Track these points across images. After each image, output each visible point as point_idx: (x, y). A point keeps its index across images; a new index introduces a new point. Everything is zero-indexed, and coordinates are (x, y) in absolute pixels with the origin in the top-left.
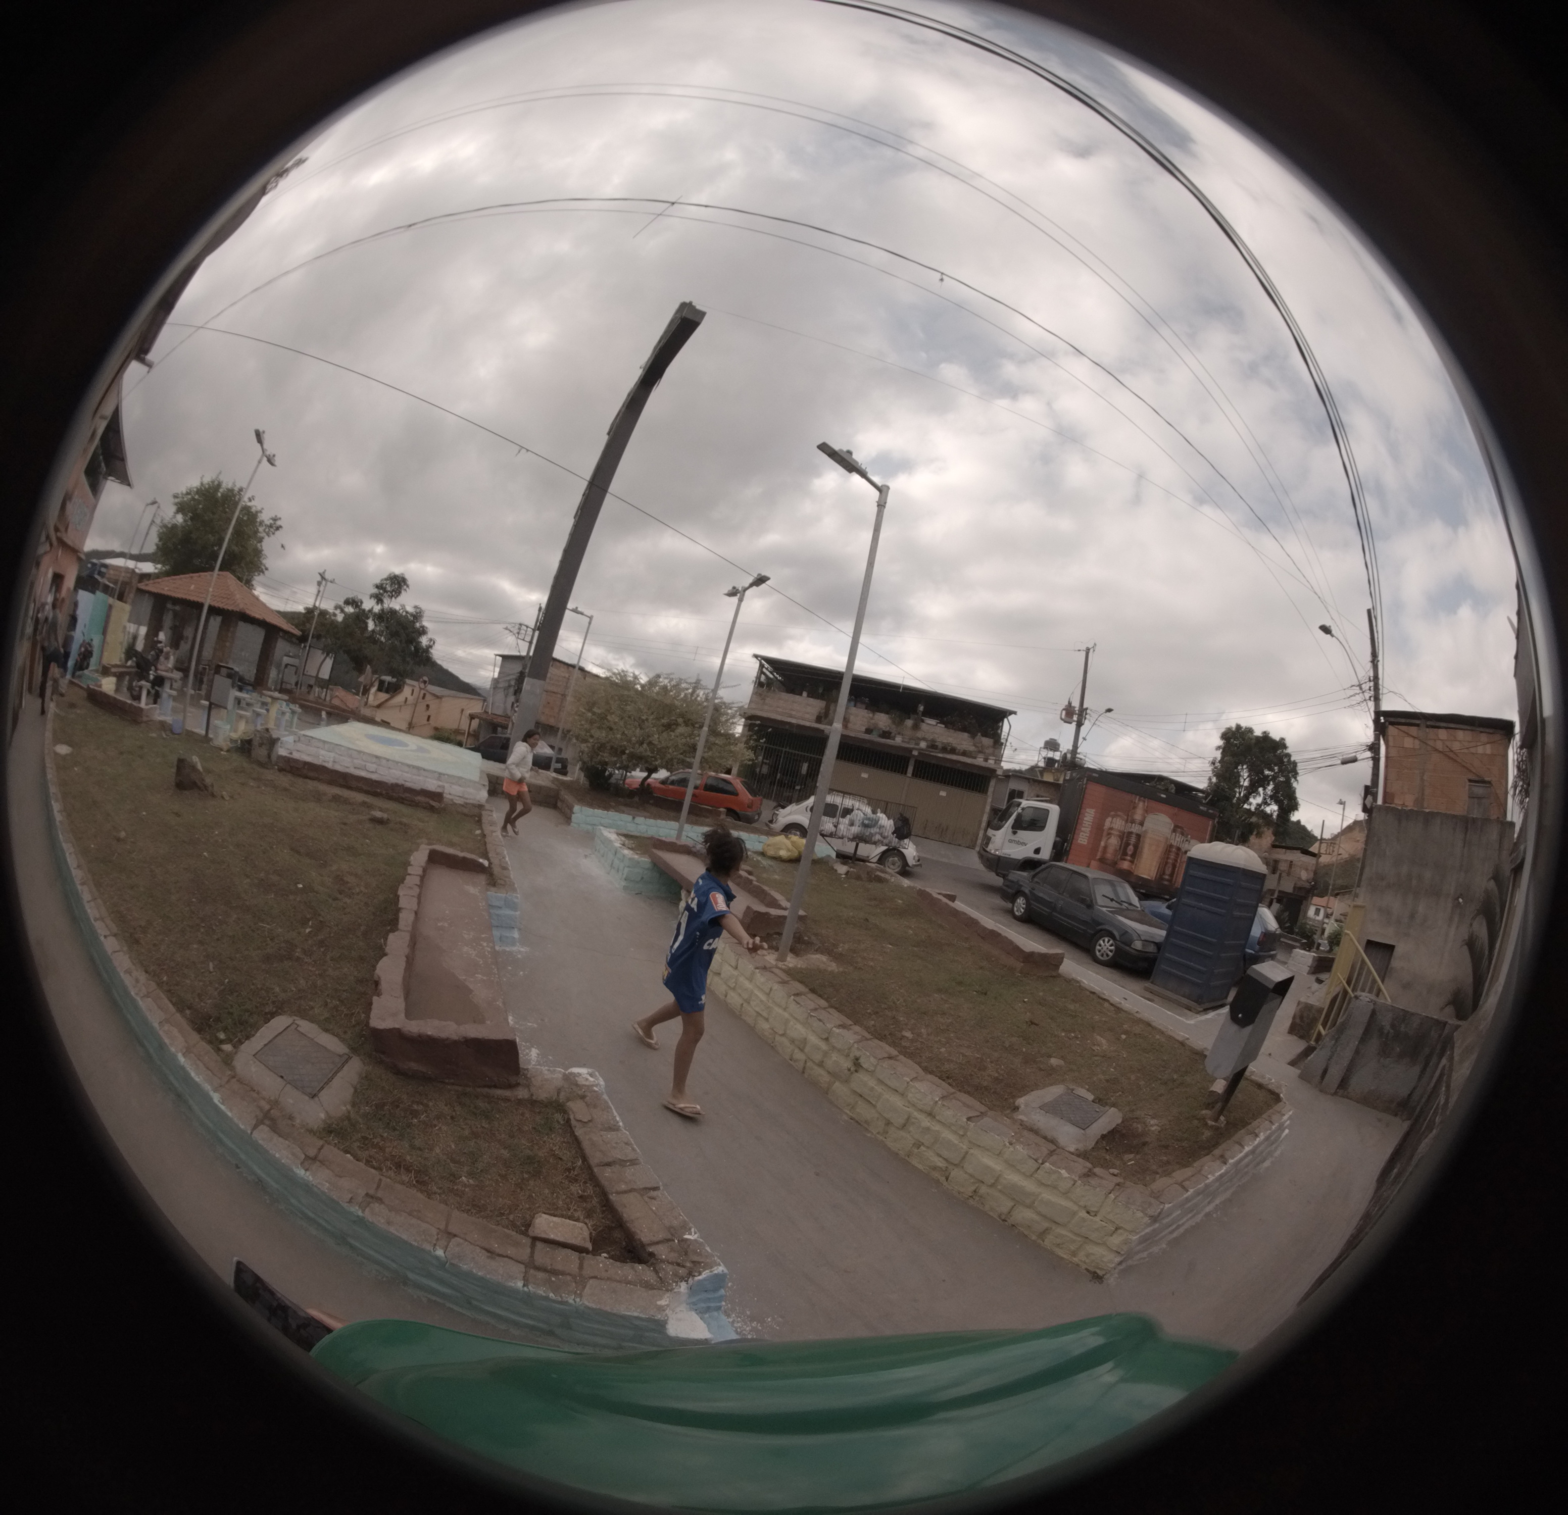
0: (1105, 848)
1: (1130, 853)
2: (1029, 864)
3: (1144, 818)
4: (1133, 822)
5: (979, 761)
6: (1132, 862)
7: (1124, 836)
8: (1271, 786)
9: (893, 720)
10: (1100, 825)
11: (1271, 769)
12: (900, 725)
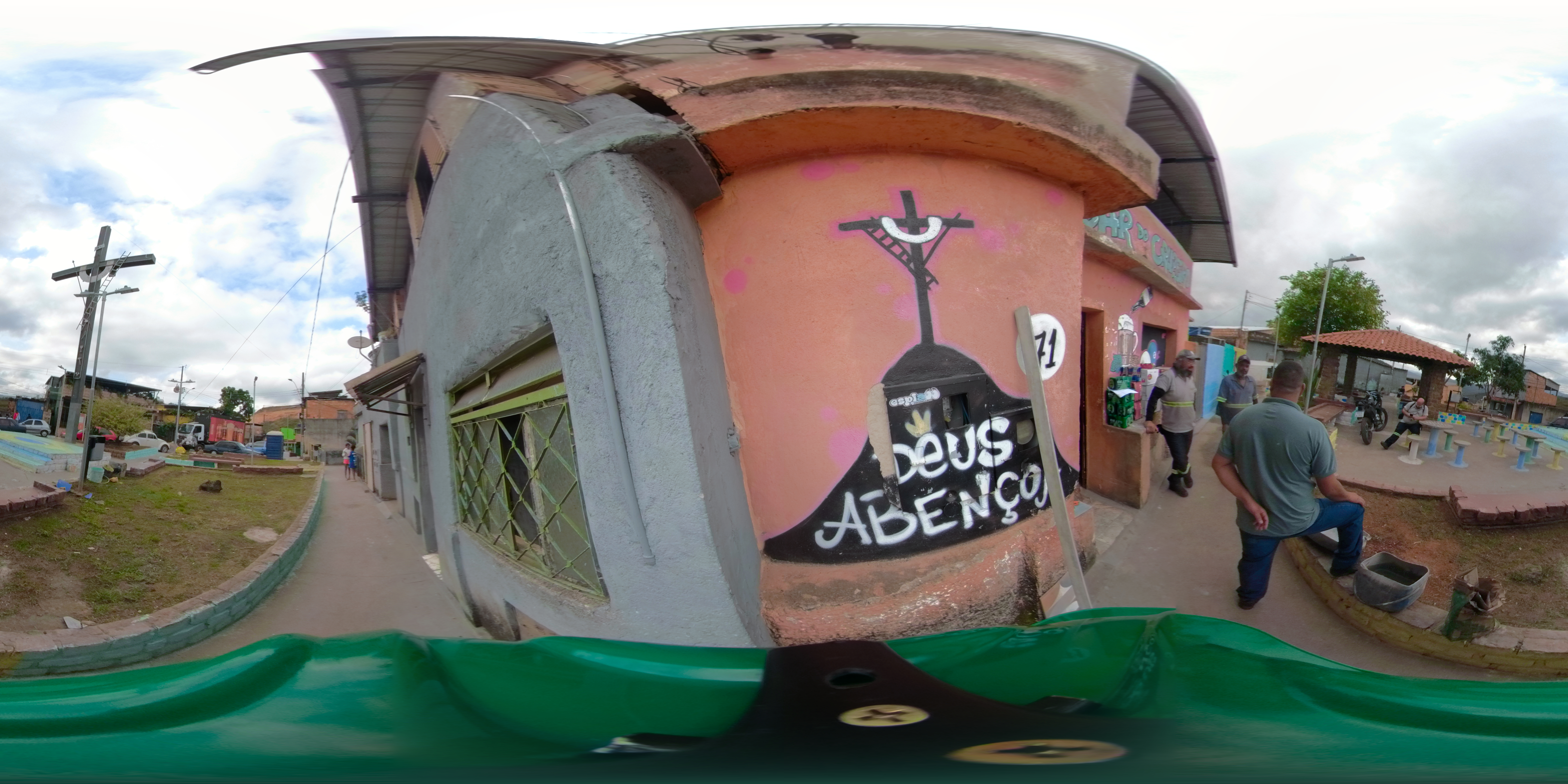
0: (218, 434)
1: (224, 435)
3: (227, 425)
4: (223, 426)
6: (227, 436)
7: (222, 431)
8: (241, 405)
9: (118, 395)
10: (216, 428)
11: (242, 400)
12: (121, 397)
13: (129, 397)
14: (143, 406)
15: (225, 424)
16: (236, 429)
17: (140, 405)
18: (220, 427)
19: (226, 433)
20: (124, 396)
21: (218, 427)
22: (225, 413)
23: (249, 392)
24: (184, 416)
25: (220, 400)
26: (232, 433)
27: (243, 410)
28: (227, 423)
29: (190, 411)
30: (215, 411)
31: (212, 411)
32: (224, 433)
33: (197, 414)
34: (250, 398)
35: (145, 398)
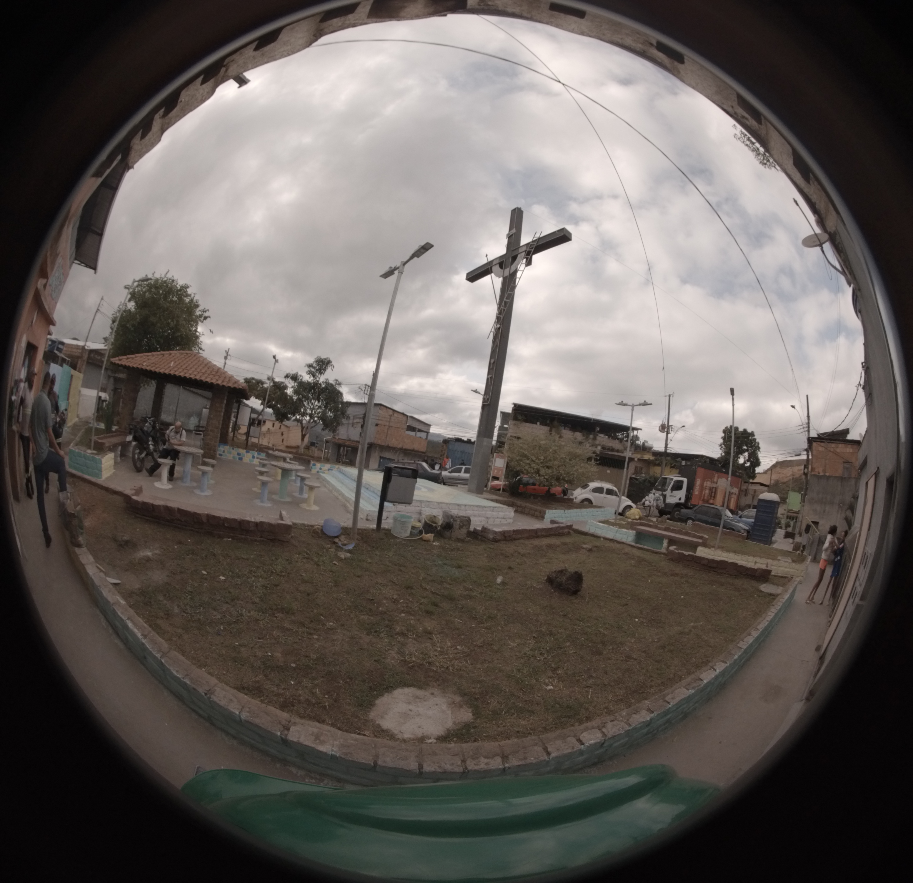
0: (704, 495)
1: (713, 496)
2: (678, 505)
3: (717, 480)
4: (714, 483)
6: (714, 499)
7: (711, 489)
8: (746, 454)
9: (584, 435)
10: (702, 485)
11: (747, 446)
12: (587, 438)
13: (598, 438)
14: (618, 451)
15: (715, 480)
16: (729, 489)
17: (613, 450)
18: (708, 484)
19: (715, 493)
20: (591, 436)
21: (705, 485)
22: (724, 465)
23: (755, 434)
24: (673, 467)
25: (721, 445)
26: (723, 493)
27: (748, 461)
28: (718, 477)
29: (679, 459)
30: (710, 461)
32: (713, 492)
33: (683, 463)
34: (756, 442)
35: (621, 440)
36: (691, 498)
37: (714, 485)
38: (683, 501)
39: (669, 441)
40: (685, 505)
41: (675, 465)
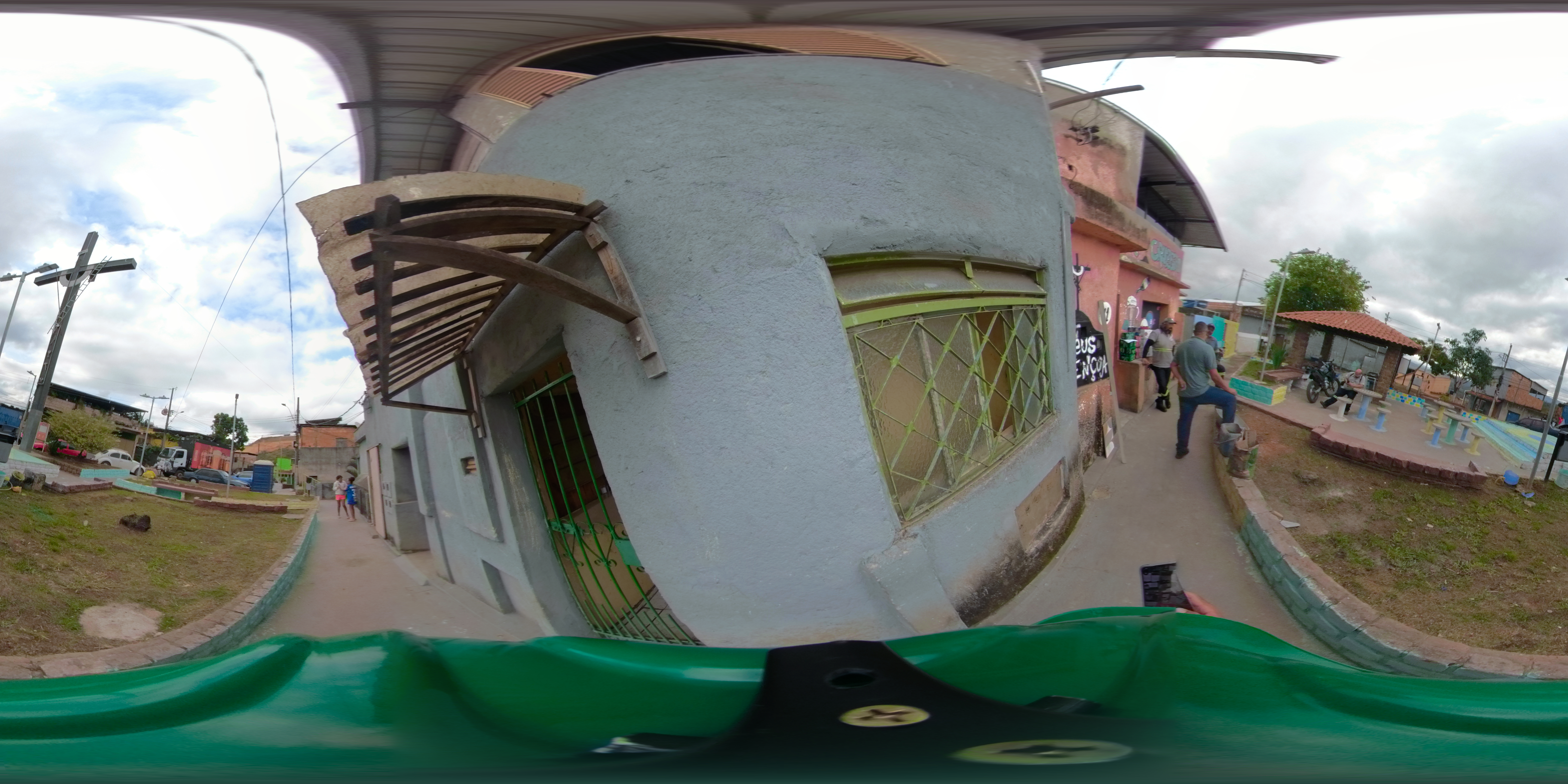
0: (202, 461)
1: (210, 462)
2: (180, 469)
3: (213, 452)
4: (209, 453)
5: (133, 429)
6: (211, 464)
7: (208, 458)
8: (235, 433)
9: (103, 412)
10: (200, 455)
11: (236, 428)
12: (104, 414)
13: (112, 415)
14: (127, 426)
15: (211, 451)
16: (223, 457)
17: (124, 425)
18: (205, 454)
19: (211, 460)
20: (107, 414)
21: (202, 454)
22: (217, 440)
23: (244, 419)
24: (172, 440)
25: (212, 426)
26: (219, 460)
27: (236, 438)
28: (213, 450)
29: (177, 435)
30: (205, 438)
31: (202, 437)
32: (210, 460)
33: (183, 439)
34: (244, 425)
35: (130, 418)
36: (191, 464)
37: (210, 455)
38: (184, 465)
39: (169, 422)
40: (186, 469)
41: (173, 439)
